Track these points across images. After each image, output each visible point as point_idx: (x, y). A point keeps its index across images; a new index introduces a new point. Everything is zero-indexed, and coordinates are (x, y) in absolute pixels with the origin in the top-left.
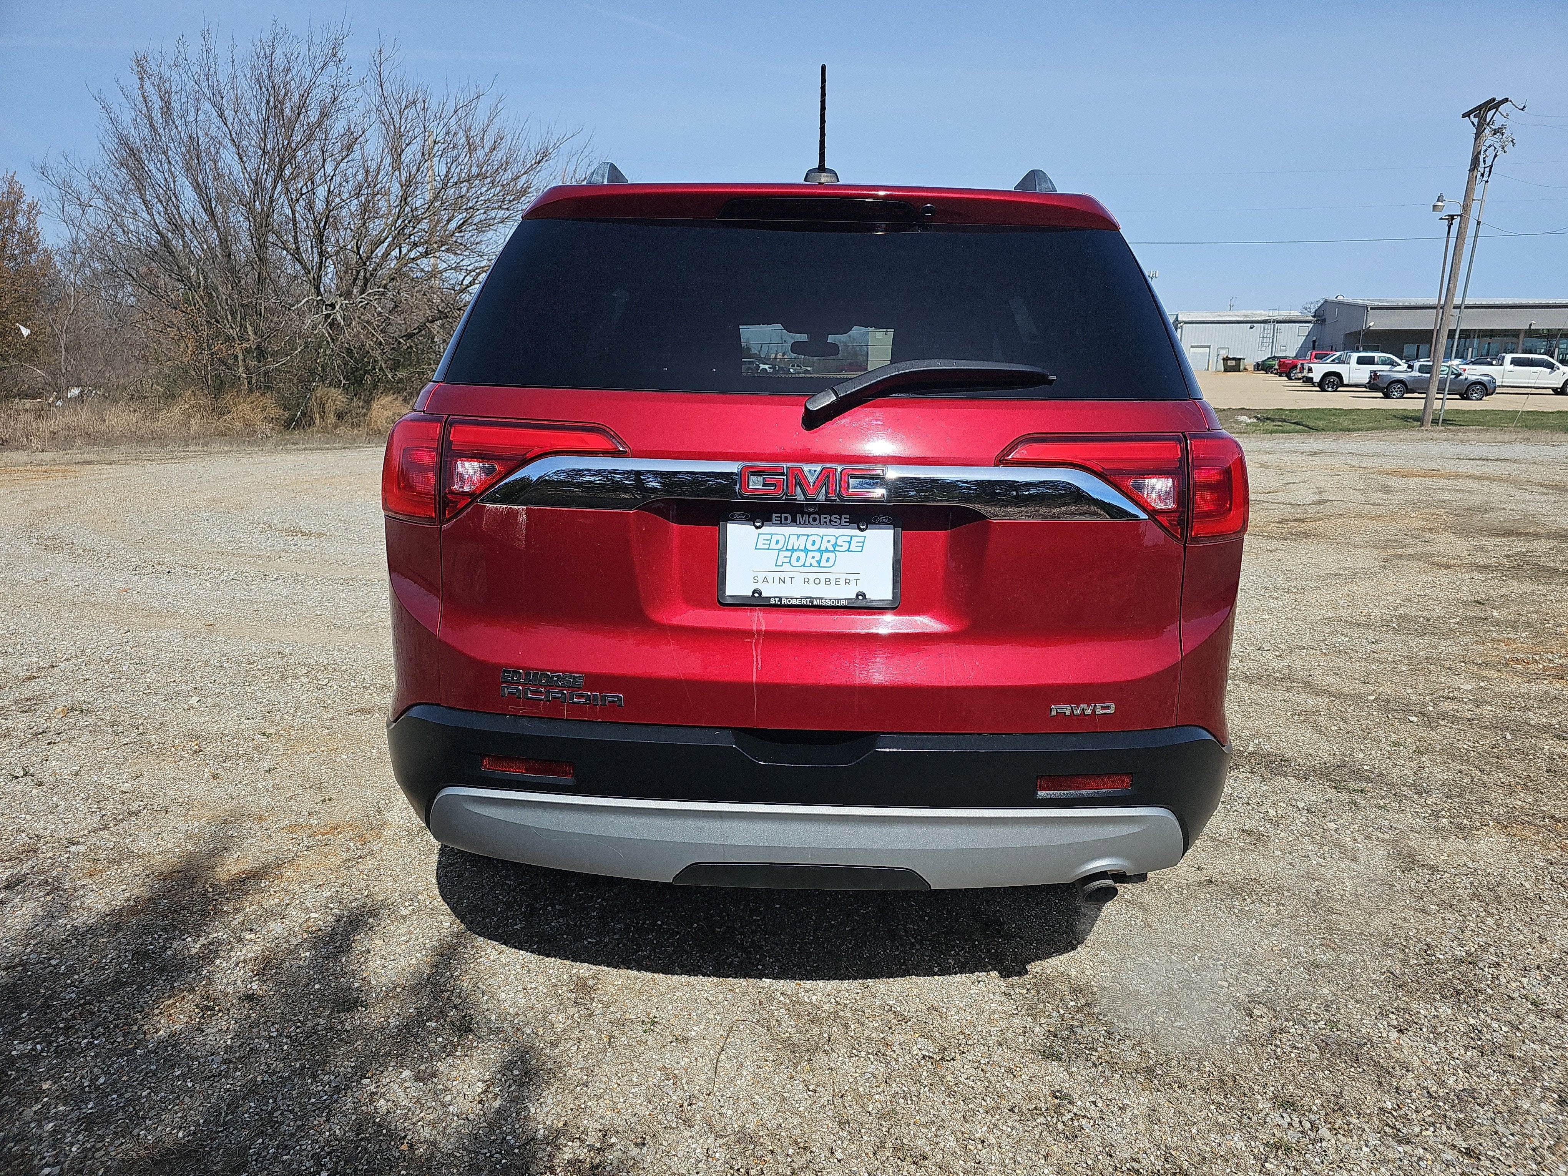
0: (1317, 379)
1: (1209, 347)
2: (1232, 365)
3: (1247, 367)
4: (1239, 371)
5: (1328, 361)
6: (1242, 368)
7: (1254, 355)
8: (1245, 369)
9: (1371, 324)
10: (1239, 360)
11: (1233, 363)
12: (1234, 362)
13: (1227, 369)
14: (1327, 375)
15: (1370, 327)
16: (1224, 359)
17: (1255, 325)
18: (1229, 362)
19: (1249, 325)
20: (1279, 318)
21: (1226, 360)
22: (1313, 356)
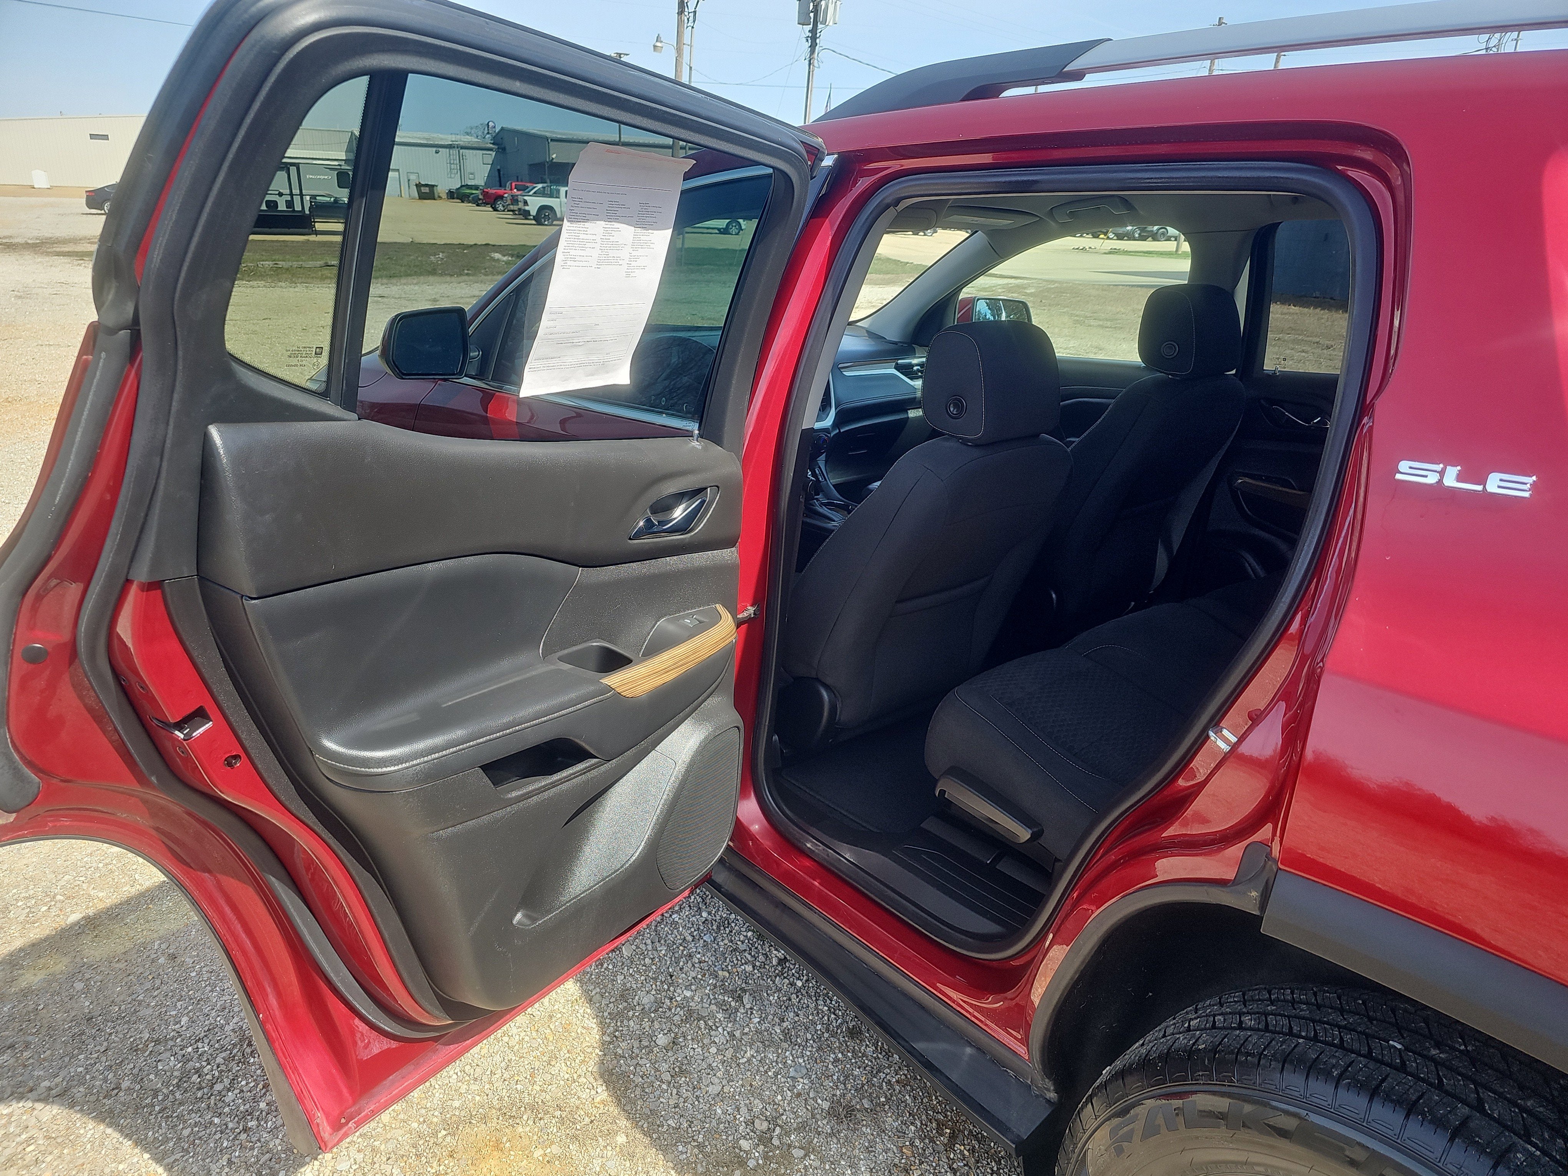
0: (533, 212)
1: (398, 170)
2: (426, 193)
3: (441, 195)
4: (435, 199)
5: (531, 193)
6: (436, 196)
7: (447, 183)
8: (440, 197)
9: (554, 156)
10: (432, 187)
11: (427, 190)
12: (427, 188)
13: (423, 197)
14: (542, 208)
15: (553, 159)
16: (416, 185)
17: (440, 149)
18: (422, 188)
19: (434, 149)
20: (462, 143)
21: (419, 186)
22: (514, 187)
